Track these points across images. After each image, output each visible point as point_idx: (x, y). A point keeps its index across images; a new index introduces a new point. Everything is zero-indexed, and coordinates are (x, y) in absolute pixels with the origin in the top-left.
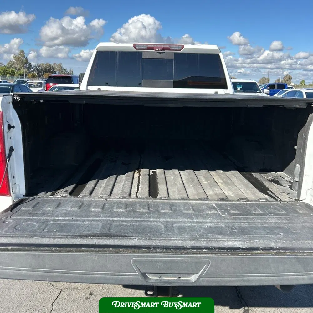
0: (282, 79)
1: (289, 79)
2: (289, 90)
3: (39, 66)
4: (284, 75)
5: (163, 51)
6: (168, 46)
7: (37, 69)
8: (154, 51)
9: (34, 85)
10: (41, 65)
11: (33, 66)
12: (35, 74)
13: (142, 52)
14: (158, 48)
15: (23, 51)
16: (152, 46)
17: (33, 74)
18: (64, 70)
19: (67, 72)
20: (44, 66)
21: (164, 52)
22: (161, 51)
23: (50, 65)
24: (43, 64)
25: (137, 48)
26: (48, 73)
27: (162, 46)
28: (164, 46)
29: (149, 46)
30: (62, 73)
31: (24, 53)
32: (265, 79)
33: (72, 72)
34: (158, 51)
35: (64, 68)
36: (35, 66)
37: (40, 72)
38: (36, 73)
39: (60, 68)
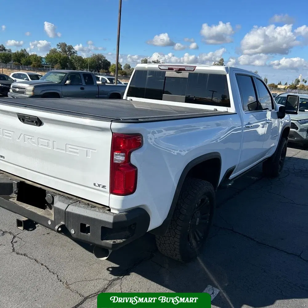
5: (180, 71)
6: (184, 67)
14: (176, 68)
15: (223, 60)
16: (172, 67)
25: (161, 68)
27: (179, 67)
31: (224, 61)
33: (267, 80)
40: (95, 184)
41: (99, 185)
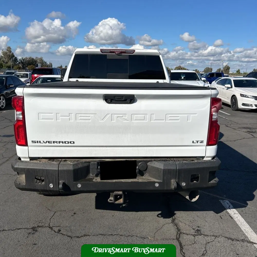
0: (223, 69)
1: (228, 68)
2: (223, 78)
3: (23, 60)
4: (224, 66)
6: (124, 51)
7: (22, 62)
8: (115, 54)
9: (21, 76)
10: (25, 59)
11: (18, 60)
12: (21, 67)
13: (106, 55)
14: (117, 52)
15: (10, 47)
16: (114, 51)
17: (19, 66)
18: (44, 63)
19: (47, 64)
20: (28, 59)
21: (122, 55)
22: (120, 54)
23: (33, 59)
24: (27, 58)
25: (103, 52)
26: (32, 66)
27: (120, 51)
28: (122, 51)
29: (111, 50)
30: (43, 65)
31: (11, 49)
32: (209, 68)
34: (117, 54)
35: (44, 61)
36: (20, 60)
37: (24, 65)
38: (21, 65)
39: (41, 61)
40: (193, 142)
41: (197, 142)
